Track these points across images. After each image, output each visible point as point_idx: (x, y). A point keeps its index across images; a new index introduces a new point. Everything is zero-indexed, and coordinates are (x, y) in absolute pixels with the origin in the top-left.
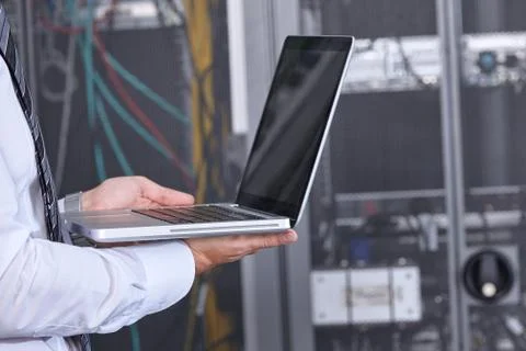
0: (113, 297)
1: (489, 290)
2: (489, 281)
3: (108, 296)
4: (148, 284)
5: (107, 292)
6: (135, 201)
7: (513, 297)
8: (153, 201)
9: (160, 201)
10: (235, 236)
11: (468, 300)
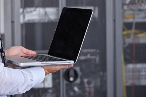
0: (25, 83)
1: (72, 79)
2: (72, 76)
3: (24, 83)
4: (34, 79)
5: (24, 82)
6: (20, 53)
7: (78, 81)
8: (24, 53)
9: (27, 53)
10: (56, 65)
11: (65, 82)
